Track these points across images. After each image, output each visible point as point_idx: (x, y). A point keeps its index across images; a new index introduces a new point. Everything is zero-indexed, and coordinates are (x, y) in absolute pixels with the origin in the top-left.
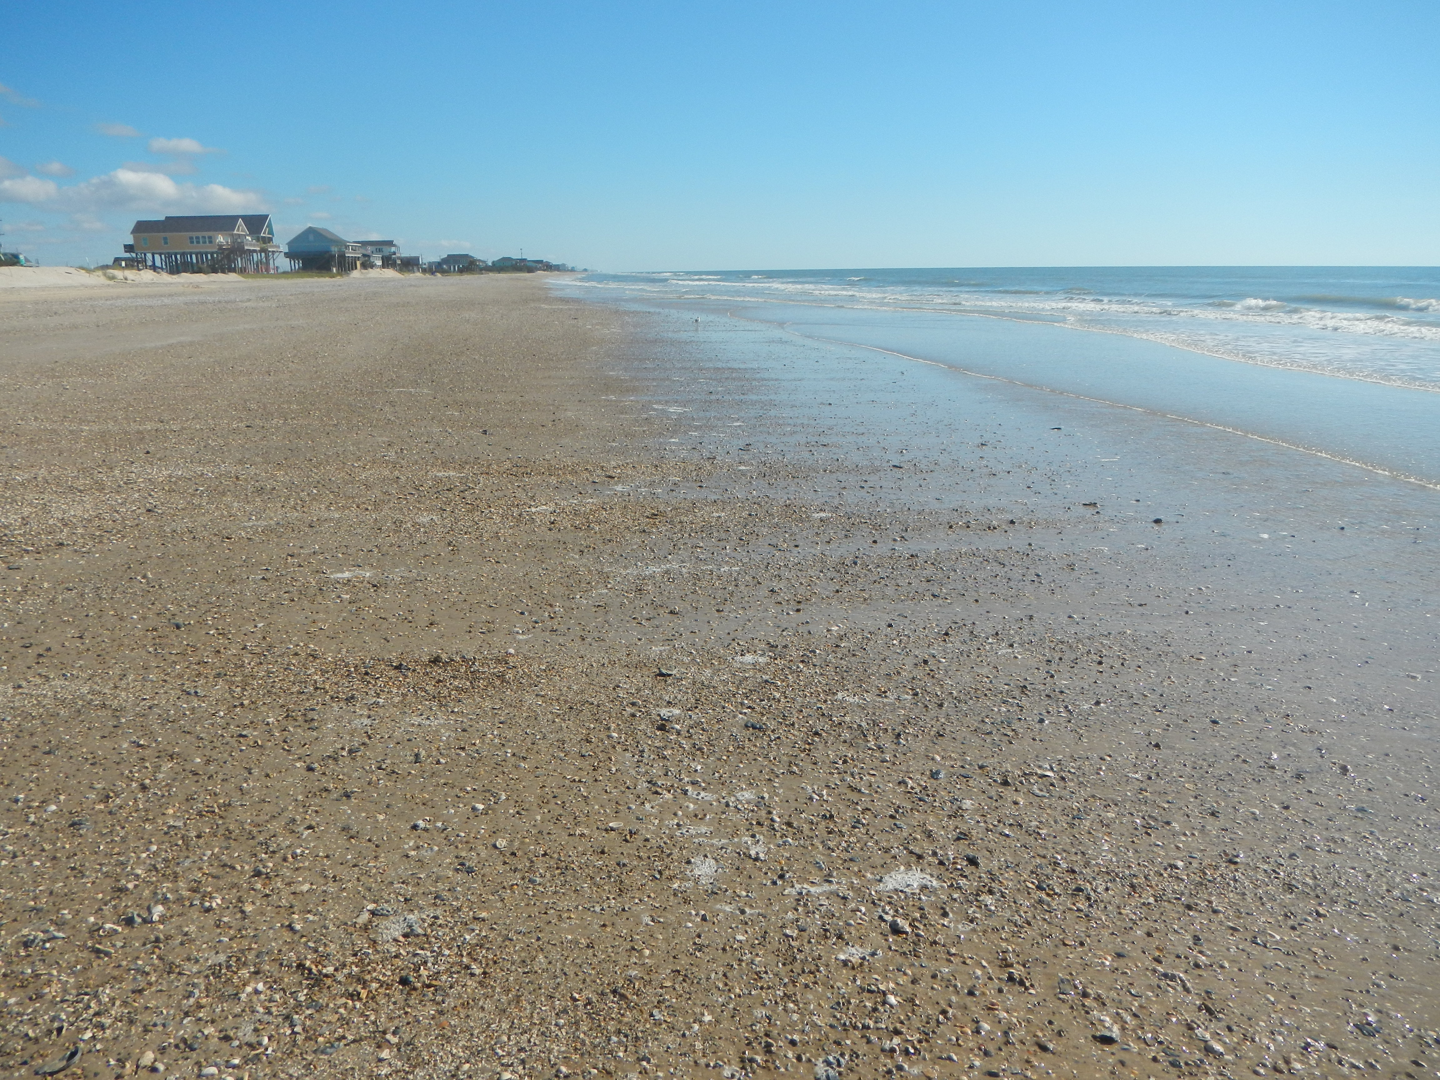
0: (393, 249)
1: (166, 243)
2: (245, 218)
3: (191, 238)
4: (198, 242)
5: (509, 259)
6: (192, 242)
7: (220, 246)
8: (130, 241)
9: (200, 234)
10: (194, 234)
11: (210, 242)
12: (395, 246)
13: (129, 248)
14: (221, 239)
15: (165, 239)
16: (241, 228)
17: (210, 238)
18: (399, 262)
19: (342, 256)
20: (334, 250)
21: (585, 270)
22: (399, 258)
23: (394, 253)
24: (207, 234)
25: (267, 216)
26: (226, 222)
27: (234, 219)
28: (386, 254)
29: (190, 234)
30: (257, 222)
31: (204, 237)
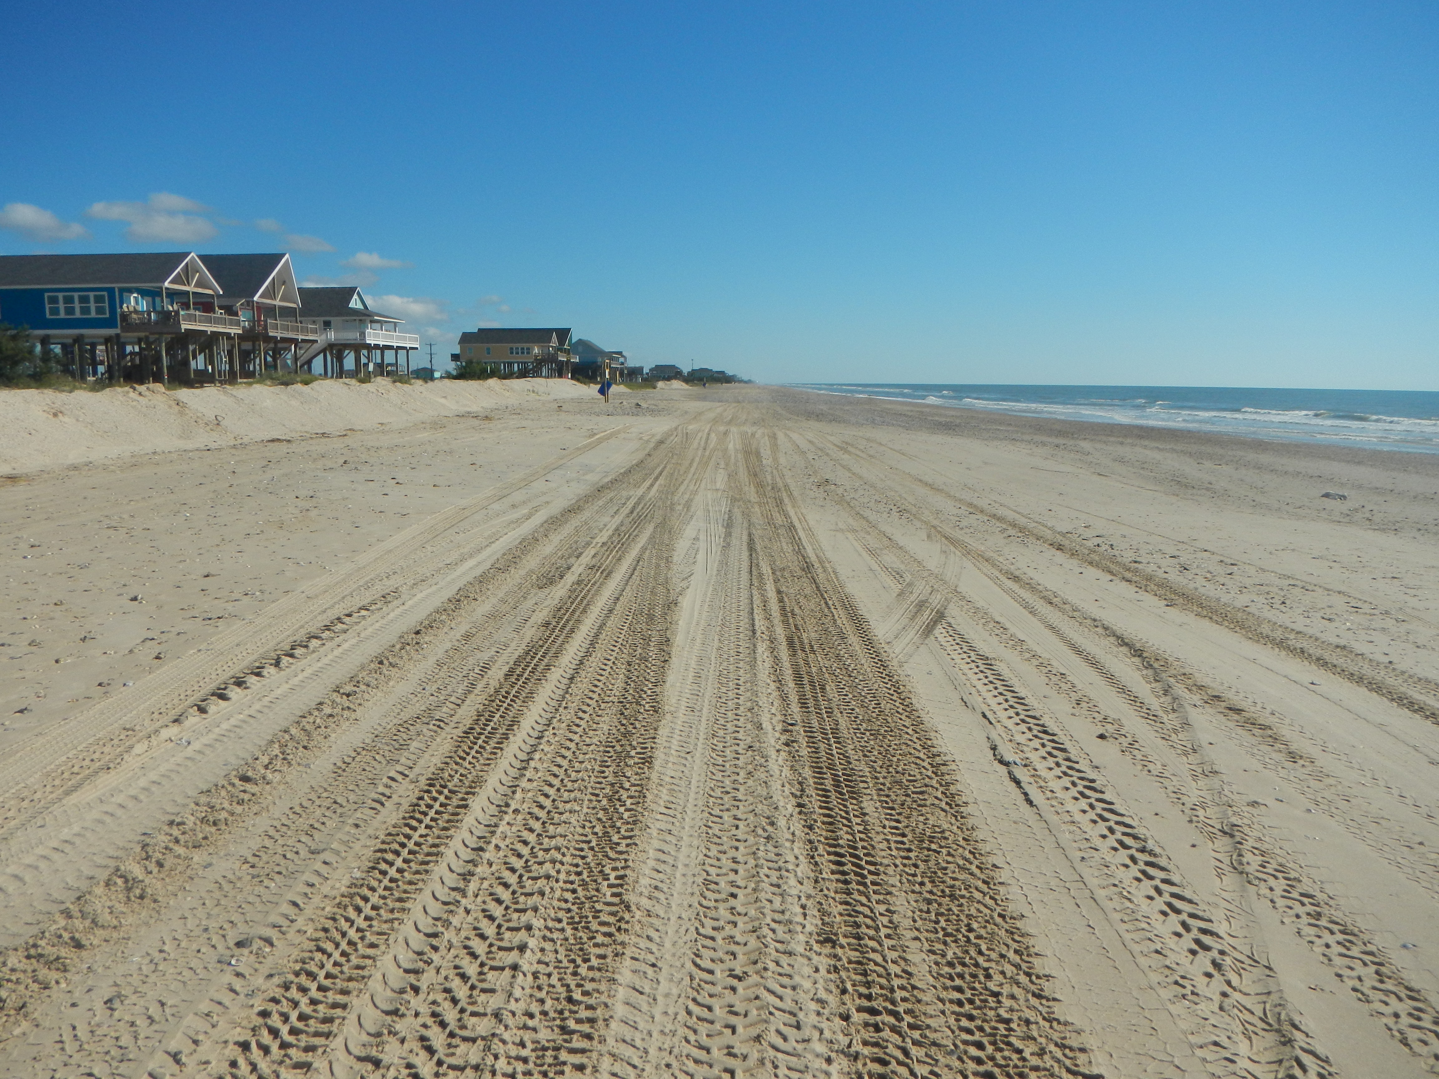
1: (489, 353)
2: (557, 330)
3: (512, 349)
4: (523, 353)
6: (512, 353)
7: (536, 356)
8: (457, 351)
9: (520, 345)
10: (514, 346)
11: (528, 353)
13: (456, 358)
15: (488, 349)
16: (554, 342)
17: (528, 349)
24: (525, 345)
26: (541, 335)
27: (549, 331)
29: (511, 345)
30: (563, 334)
31: (523, 349)
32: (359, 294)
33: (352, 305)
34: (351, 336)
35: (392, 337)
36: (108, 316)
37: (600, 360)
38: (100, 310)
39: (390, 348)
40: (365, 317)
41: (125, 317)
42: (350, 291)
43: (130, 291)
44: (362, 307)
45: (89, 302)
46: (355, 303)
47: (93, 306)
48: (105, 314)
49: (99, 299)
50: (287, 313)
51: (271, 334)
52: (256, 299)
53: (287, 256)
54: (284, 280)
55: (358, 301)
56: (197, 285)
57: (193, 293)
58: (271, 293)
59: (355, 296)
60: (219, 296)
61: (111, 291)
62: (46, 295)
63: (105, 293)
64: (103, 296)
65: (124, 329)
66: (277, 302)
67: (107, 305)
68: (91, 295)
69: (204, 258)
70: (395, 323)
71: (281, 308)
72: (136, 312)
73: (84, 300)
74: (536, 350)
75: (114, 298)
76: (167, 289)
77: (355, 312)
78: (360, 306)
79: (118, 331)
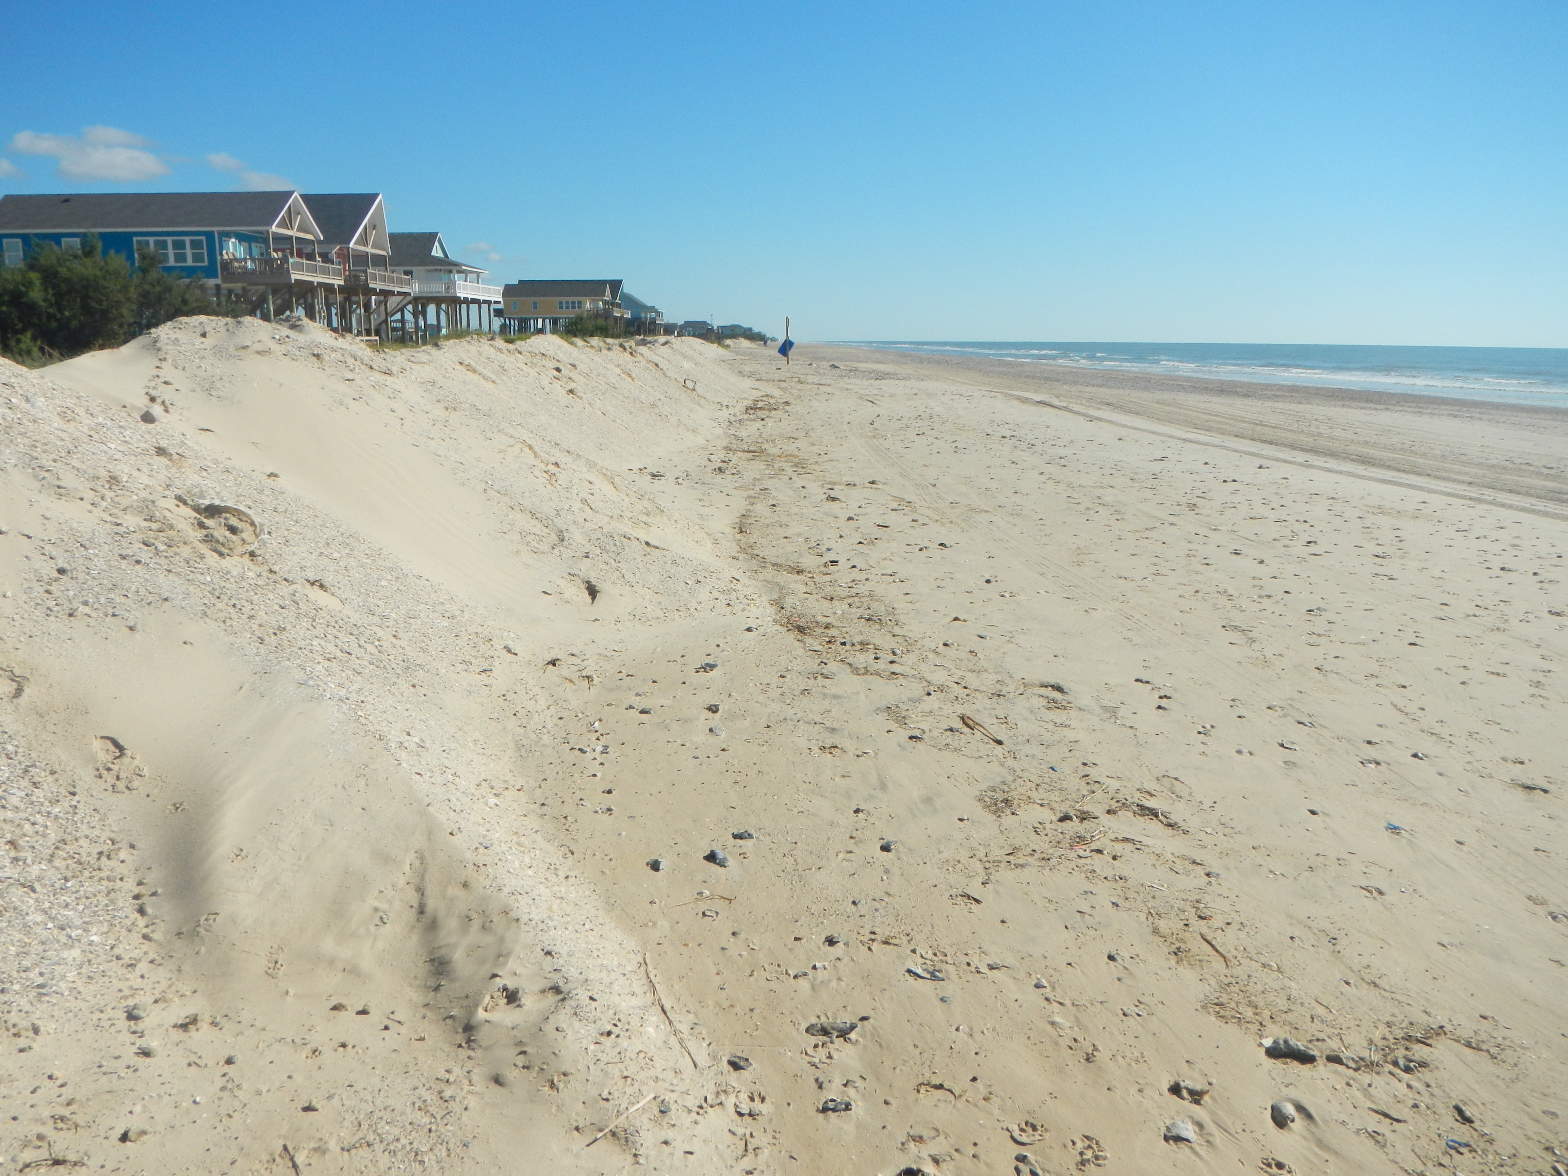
1: (535, 308)
2: (609, 282)
3: (561, 303)
4: (573, 308)
6: (561, 308)
7: (588, 312)
8: (501, 305)
9: (570, 299)
10: (564, 299)
11: (580, 307)
13: (500, 313)
15: (535, 303)
16: (608, 295)
17: (580, 303)
24: (576, 299)
26: (593, 287)
27: (601, 284)
29: (560, 299)
30: (616, 285)
31: (573, 303)
32: (439, 241)
33: (434, 253)
34: (438, 288)
35: (478, 289)
36: (206, 263)
37: (643, 315)
38: (197, 258)
39: (475, 301)
40: (448, 266)
41: (226, 265)
42: (431, 238)
43: (228, 235)
44: (444, 256)
45: (184, 248)
46: (436, 252)
47: (189, 252)
48: (203, 261)
49: (195, 245)
50: (379, 261)
51: (371, 286)
52: (351, 245)
53: (380, 197)
55: (439, 248)
56: (300, 229)
57: (297, 238)
58: (363, 240)
59: (436, 244)
60: (319, 242)
61: (210, 236)
62: (135, 239)
63: (203, 238)
64: (201, 241)
65: (224, 279)
66: (370, 250)
67: (205, 251)
68: (187, 239)
69: (306, 198)
70: (478, 273)
71: (374, 256)
72: (236, 260)
73: (179, 245)
74: (588, 305)
75: (213, 244)
76: (273, 233)
77: (437, 261)
78: (441, 255)
79: (218, 281)
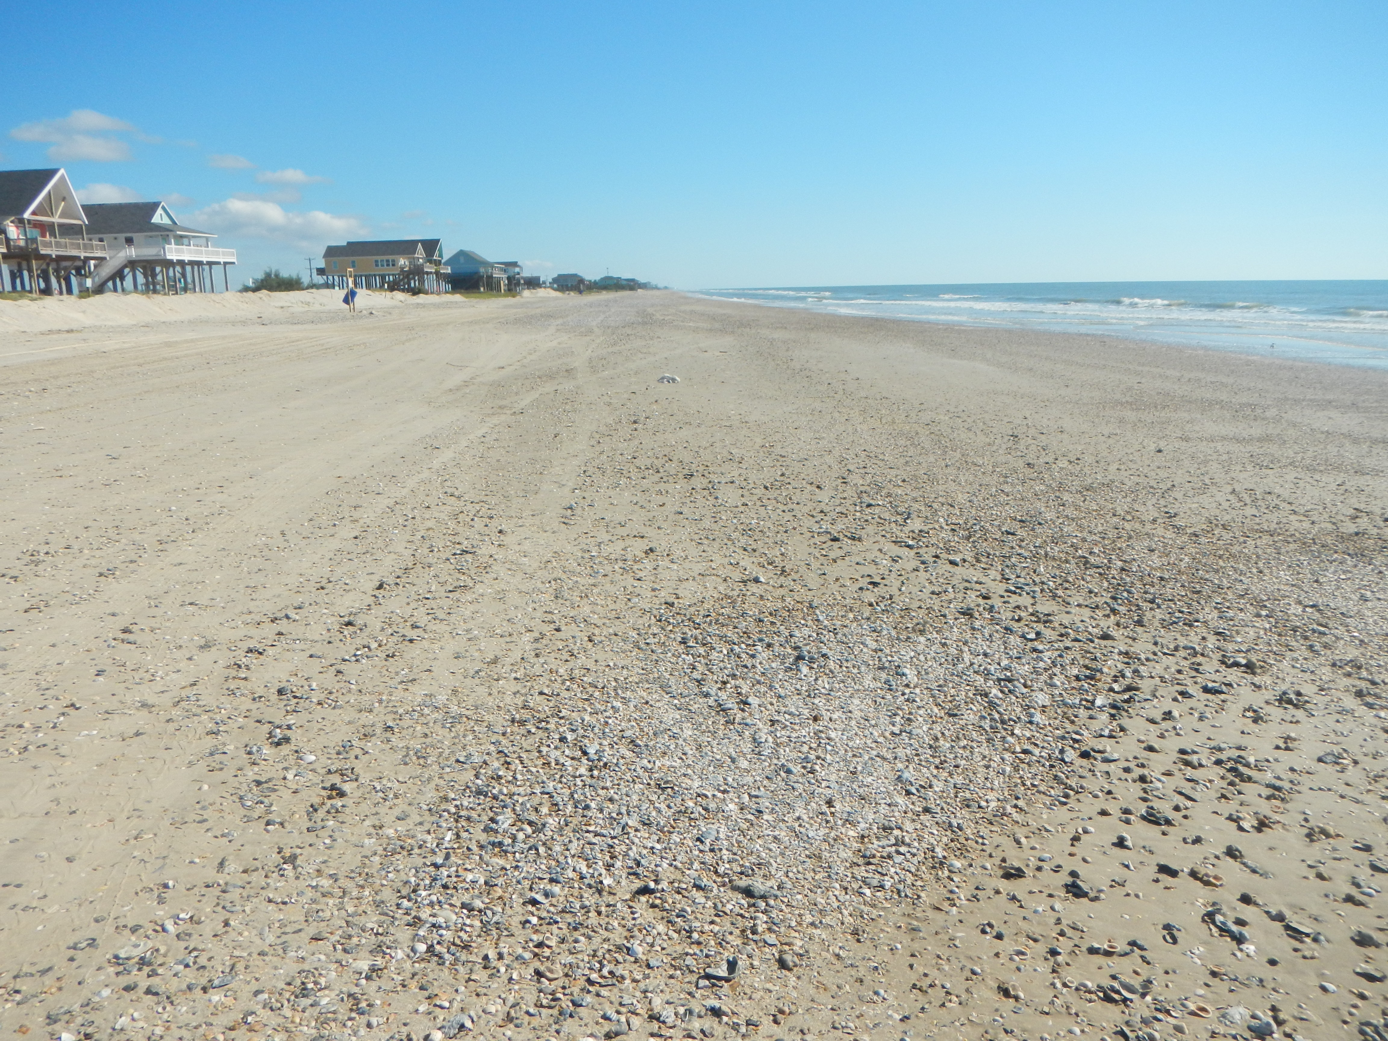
0: (517, 270)
2: (424, 243)
3: (376, 261)
4: (388, 265)
5: (611, 278)
6: (377, 265)
7: (402, 268)
8: (322, 265)
9: (385, 258)
10: (379, 258)
11: (393, 265)
12: (518, 266)
13: (321, 272)
14: (402, 261)
16: (420, 253)
17: (393, 261)
18: (522, 282)
19: (490, 277)
20: (482, 270)
21: (666, 288)
22: (523, 278)
23: (518, 274)
24: (390, 258)
25: (438, 241)
26: (407, 247)
27: (414, 243)
28: (511, 274)
29: (376, 258)
30: (431, 246)
31: (388, 261)
32: (163, 208)
33: (154, 220)
34: (149, 252)
35: (201, 253)
40: (167, 232)
42: (153, 207)
44: (169, 222)
46: (158, 218)
50: (68, 230)
51: (42, 252)
52: (25, 214)
53: (62, 171)
54: (62, 195)
55: (164, 215)
58: (44, 211)
59: (160, 211)
66: (56, 219)
70: (207, 239)
71: (61, 226)
77: (158, 228)
78: (166, 221)
